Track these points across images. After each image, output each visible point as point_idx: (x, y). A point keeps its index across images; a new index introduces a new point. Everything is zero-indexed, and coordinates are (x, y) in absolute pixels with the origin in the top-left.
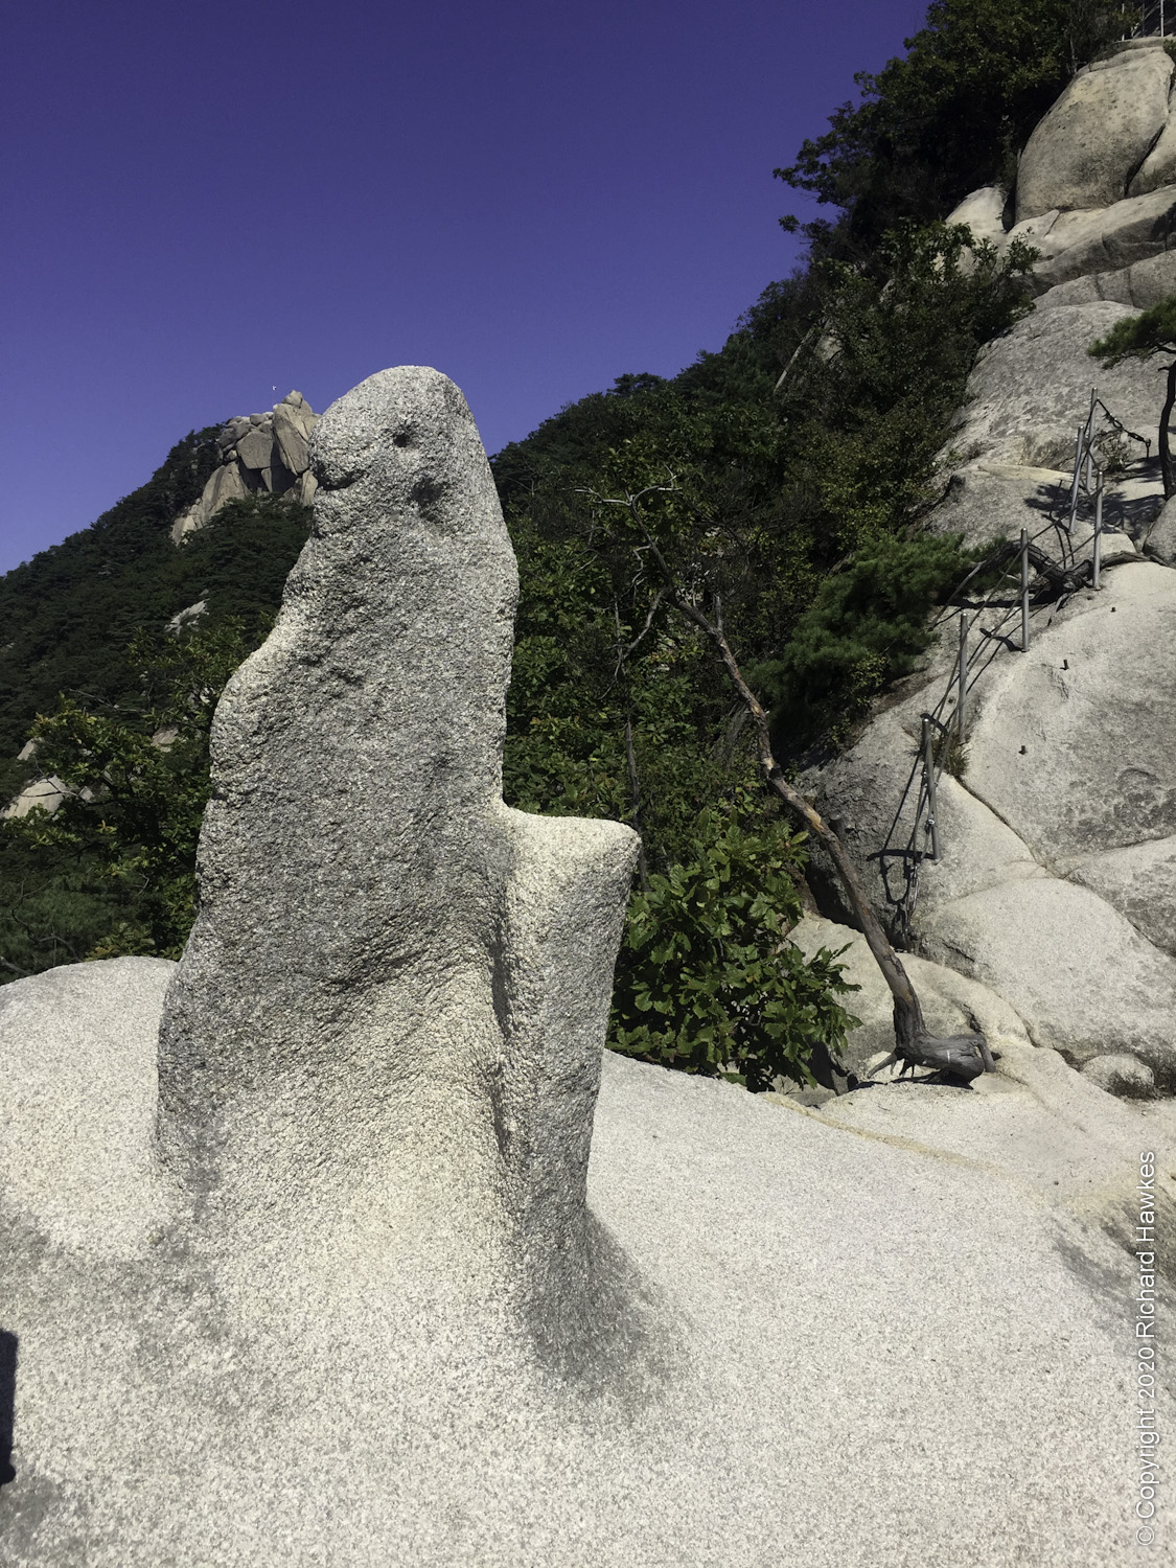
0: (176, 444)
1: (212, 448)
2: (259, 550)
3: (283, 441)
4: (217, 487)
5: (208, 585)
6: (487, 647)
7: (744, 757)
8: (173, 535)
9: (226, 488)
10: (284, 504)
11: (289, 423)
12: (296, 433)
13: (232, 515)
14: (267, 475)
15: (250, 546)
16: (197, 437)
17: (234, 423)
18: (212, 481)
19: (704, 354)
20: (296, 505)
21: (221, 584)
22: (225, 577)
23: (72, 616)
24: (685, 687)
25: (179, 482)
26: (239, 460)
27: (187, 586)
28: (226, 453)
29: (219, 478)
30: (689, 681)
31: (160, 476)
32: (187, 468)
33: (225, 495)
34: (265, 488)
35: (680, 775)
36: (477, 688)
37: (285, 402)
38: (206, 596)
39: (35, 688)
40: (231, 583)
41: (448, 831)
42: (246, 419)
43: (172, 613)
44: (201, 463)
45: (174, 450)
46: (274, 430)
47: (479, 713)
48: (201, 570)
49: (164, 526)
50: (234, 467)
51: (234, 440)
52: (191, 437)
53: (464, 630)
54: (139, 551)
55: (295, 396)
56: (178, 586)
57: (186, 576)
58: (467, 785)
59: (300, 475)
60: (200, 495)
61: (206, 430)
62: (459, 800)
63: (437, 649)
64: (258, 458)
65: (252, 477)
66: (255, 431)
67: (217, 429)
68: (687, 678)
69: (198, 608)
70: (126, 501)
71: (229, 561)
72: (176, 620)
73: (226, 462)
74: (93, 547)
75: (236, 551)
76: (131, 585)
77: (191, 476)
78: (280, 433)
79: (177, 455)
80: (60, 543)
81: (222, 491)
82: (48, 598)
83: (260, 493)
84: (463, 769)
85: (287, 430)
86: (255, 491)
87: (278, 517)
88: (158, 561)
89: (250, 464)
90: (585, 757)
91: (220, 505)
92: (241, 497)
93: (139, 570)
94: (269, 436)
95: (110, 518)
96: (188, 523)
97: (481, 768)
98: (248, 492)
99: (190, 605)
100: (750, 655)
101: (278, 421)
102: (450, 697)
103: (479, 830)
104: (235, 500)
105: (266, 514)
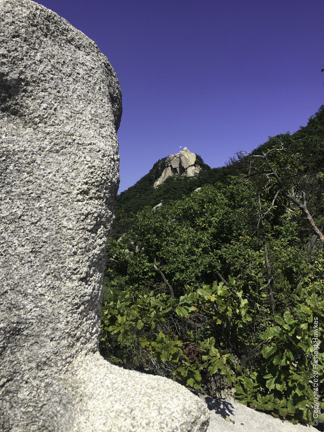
0: (155, 163)
1: (164, 163)
2: (176, 189)
3: (182, 160)
4: (165, 173)
5: (163, 199)
6: (65, 223)
7: (318, 250)
8: (154, 186)
9: (168, 173)
10: (182, 177)
11: (184, 156)
12: (185, 158)
13: (169, 180)
14: (178, 170)
15: (174, 188)
16: (161, 161)
17: (170, 157)
18: (164, 172)
19: (301, 127)
20: (185, 177)
21: (166, 198)
22: (167, 196)
23: (129, 208)
24: (295, 225)
25: (156, 173)
26: (171, 166)
27: (157, 199)
28: (167, 164)
29: (166, 171)
30: (297, 224)
31: (151, 171)
32: (158, 169)
33: (167, 175)
34: (178, 173)
35: (293, 258)
36: (55, 261)
37: (183, 150)
38: (162, 202)
39: (120, 226)
40: (168, 198)
41: (23, 394)
42: (173, 155)
43: (153, 206)
44: (161, 167)
45: (155, 164)
46: (180, 157)
47: (57, 283)
48: (161, 195)
49: (152, 184)
50: (170, 168)
51: (170, 161)
52: (159, 161)
53: (40, 209)
54: (146, 190)
55: (185, 148)
56: (155, 199)
57: (157, 196)
58: (43, 351)
59: (187, 169)
60: (161, 175)
61: (163, 159)
62: (34, 365)
63: (12, 227)
64: (176, 165)
65: (174, 170)
66: (175, 158)
67: (166, 158)
68: (296, 222)
69: (160, 205)
70: (143, 178)
71: (168, 192)
72: (155, 208)
73: (168, 167)
74: (135, 190)
75: (170, 189)
76: (143, 199)
77: (159, 171)
78: (181, 158)
79: (156, 166)
80: (127, 189)
81: (167, 174)
82: (124, 203)
83: (176, 174)
84: (38, 336)
85: (183, 157)
86: (175, 174)
87: (181, 180)
88: (150, 193)
89: (174, 167)
90: (259, 250)
91: (166, 178)
92: (171, 175)
93: (145, 195)
94: (178, 159)
95: (139, 182)
96: (158, 183)
97: (58, 333)
98: (173, 174)
99: (158, 204)
100: (319, 214)
101: (181, 155)
102: (25, 270)
103: (54, 393)
104: (170, 176)
105: (178, 180)
